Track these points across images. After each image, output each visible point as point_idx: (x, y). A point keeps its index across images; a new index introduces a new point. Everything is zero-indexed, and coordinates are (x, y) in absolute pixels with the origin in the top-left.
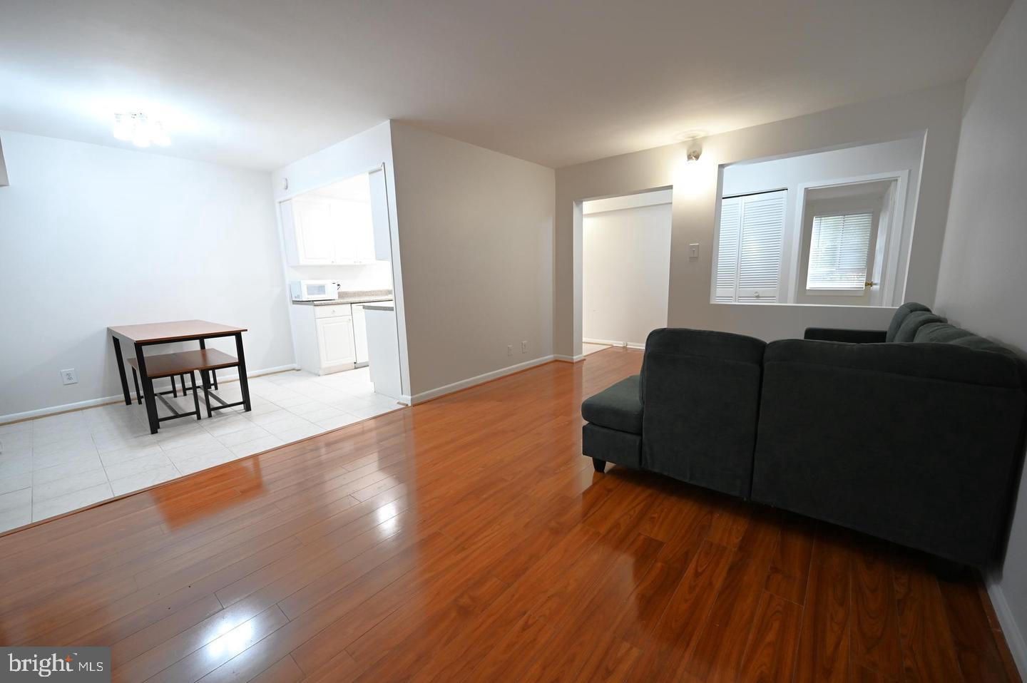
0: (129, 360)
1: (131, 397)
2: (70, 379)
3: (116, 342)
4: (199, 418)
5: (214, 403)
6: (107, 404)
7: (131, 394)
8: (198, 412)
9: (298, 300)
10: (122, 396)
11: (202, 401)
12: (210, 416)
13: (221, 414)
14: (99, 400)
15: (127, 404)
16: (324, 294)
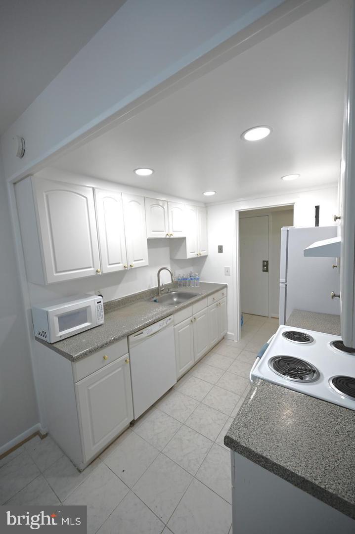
16: (86, 321)
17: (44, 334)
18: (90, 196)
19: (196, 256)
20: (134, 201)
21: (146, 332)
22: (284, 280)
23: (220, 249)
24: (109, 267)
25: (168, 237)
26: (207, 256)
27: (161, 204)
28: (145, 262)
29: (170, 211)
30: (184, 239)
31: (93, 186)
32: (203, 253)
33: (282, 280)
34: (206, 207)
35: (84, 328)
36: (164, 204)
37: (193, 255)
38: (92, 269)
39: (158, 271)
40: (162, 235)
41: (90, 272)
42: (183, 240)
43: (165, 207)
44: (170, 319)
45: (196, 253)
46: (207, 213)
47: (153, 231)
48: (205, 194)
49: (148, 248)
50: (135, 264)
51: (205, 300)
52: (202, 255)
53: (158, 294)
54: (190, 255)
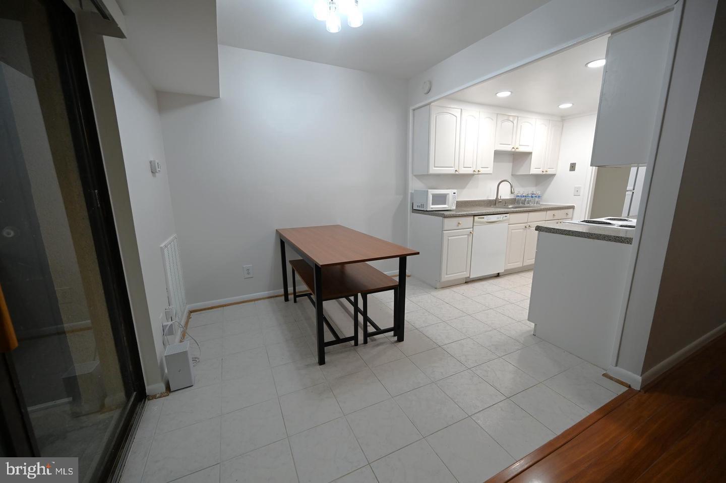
0: (291, 262)
1: (289, 292)
2: (248, 273)
3: (283, 244)
4: (356, 344)
5: (371, 329)
6: (271, 297)
7: (288, 289)
8: (355, 338)
9: (422, 209)
10: (282, 291)
11: (361, 327)
12: (365, 342)
13: (375, 340)
14: (265, 293)
15: (286, 301)
16: (445, 204)
17: (422, 206)
18: (458, 114)
19: (541, 173)
20: (489, 118)
21: (487, 218)
22: (631, 188)
23: (573, 167)
24: (463, 169)
25: (513, 150)
26: (555, 175)
27: (511, 120)
28: (490, 170)
29: (519, 126)
30: (530, 154)
31: (461, 108)
32: (550, 172)
33: (630, 187)
34: (562, 120)
35: (443, 208)
36: (514, 120)
37: (539, 172)
38: (453, 168)
39: (499, 182)
40: (508, 148)
41: (451, 171)
42: (528, 155)
43: (515, 122)
44: (506, 216)
45: (541, 169)
46: (562, 128)
47: (501, 144)
48: (560, 106)
49: (494, 162)
50: (483, 171)
51: (544, 213)
52: (548, 173)
53: (495, 203)
54: (534, 171)
